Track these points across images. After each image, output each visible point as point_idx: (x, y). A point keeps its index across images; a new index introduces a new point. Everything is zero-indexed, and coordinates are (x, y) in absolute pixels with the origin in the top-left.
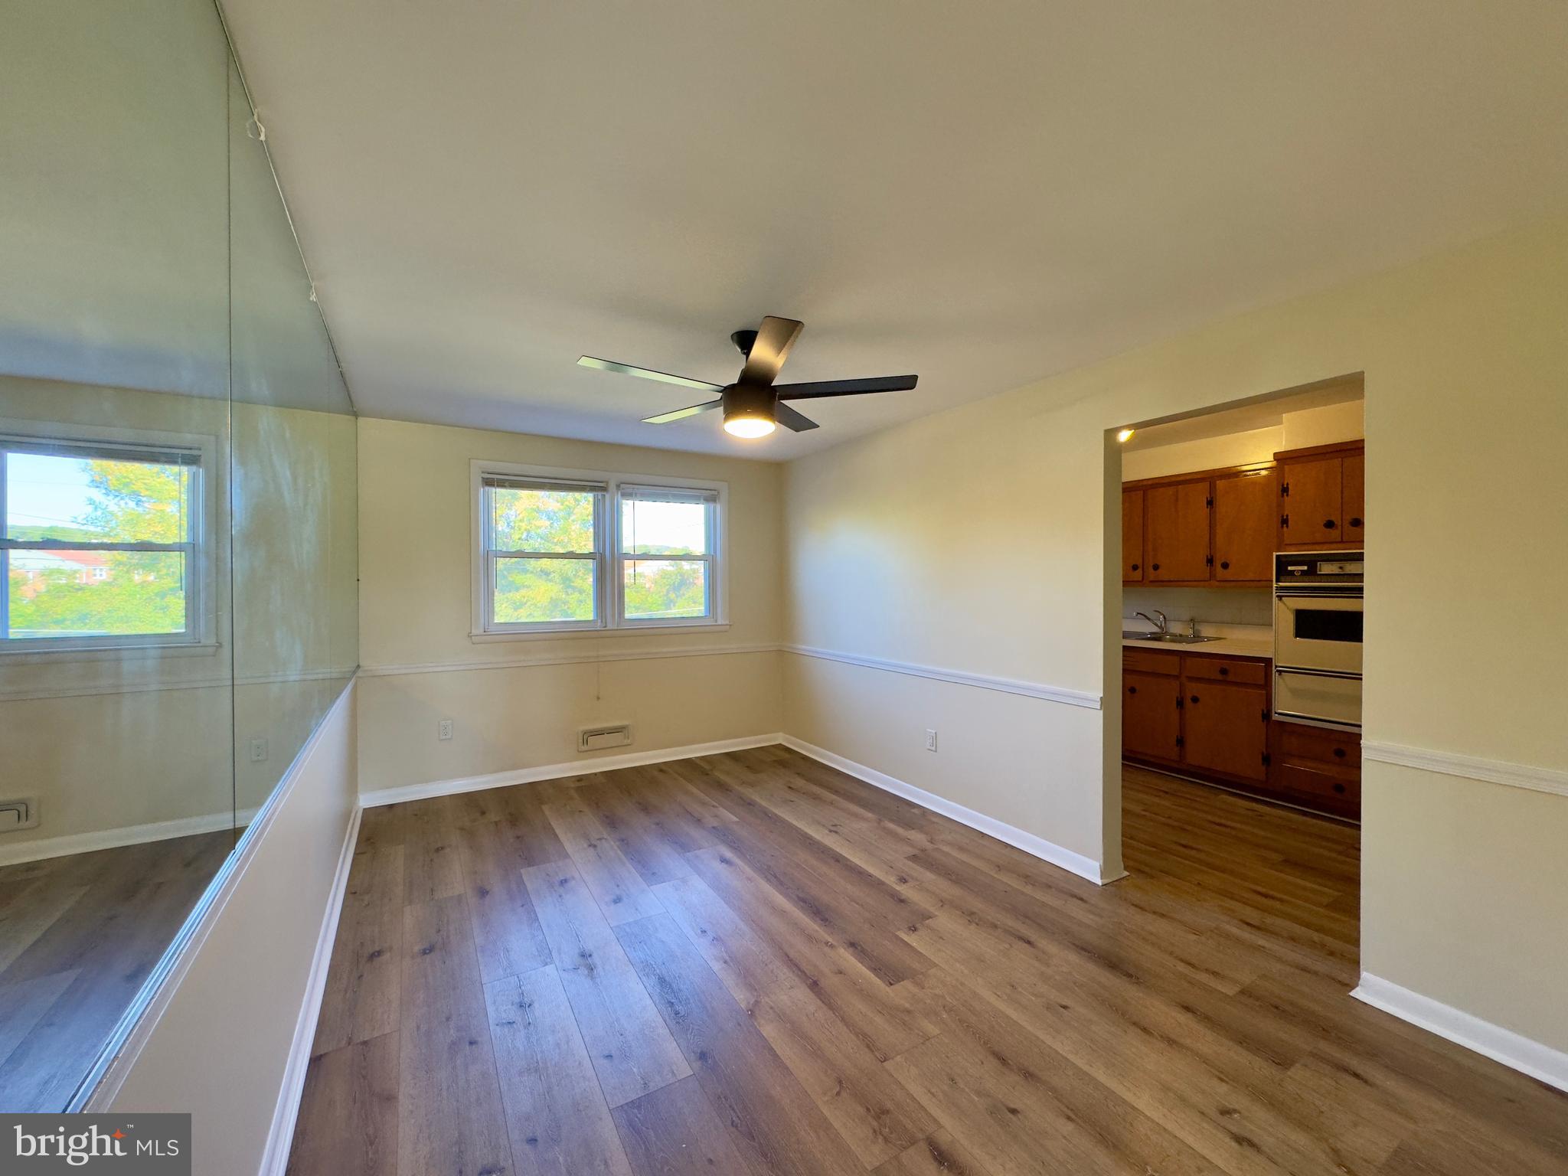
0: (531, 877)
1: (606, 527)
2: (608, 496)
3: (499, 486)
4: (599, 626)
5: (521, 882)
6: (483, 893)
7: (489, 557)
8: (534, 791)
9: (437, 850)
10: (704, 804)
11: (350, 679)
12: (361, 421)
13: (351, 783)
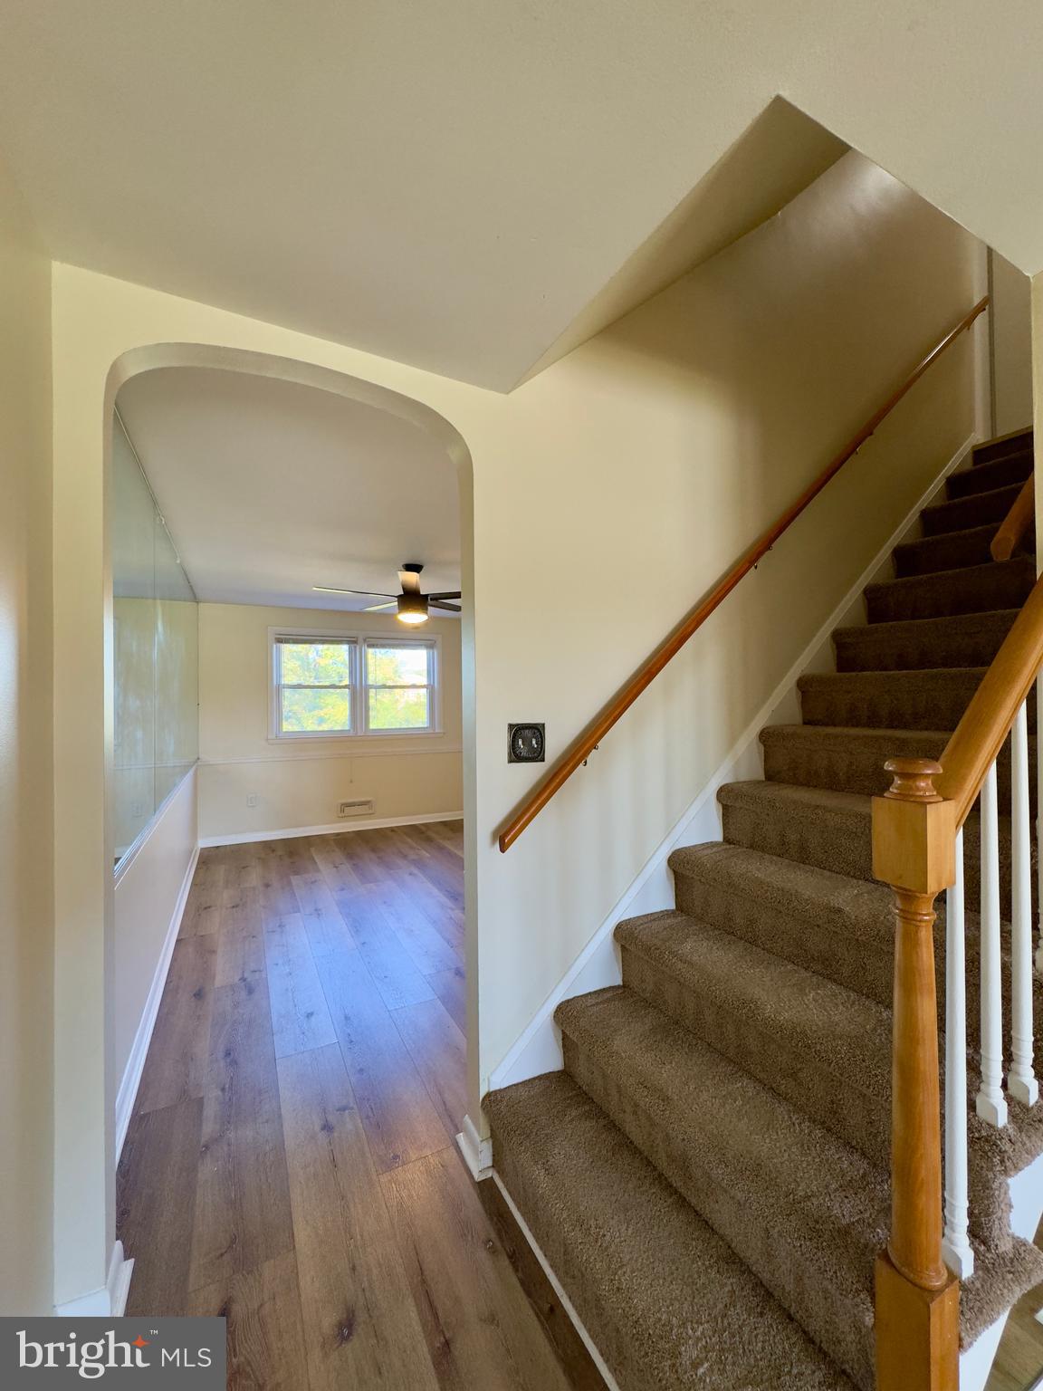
0: (295, 880)
1: (357, 667)
2: (358, 647)
3: (285, 643)
4: (352, 733)
5: (289, 883)
6: (267, 886)
7: (279, 688)
8: (308, 841)
9: (244, 868)
10: (411, 848)
11: (192, 766)
12: (201, 605)
13: (194, 832)
